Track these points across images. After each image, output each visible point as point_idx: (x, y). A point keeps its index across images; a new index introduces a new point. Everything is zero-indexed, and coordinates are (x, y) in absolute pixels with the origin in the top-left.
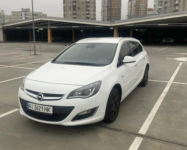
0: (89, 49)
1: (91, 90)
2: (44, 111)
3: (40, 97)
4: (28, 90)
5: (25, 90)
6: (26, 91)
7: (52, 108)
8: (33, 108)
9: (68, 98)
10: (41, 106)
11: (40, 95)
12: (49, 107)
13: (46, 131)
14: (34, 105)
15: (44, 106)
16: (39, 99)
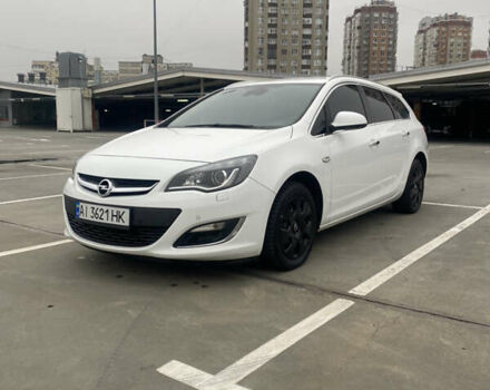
0: (252, 97)
1: (225, 174)
2: (110, 222)
3: (104, 187)
4: (81, 175)
5: (77, 176)
6: (80, 179)
7: (127, 211)
8: (87, 215)
9: (167, 190)
10: (105, 208)
11: (106, 183)
12: (121, 210)
13: (120, 277)
14: (89, 206)
15: (110, 209)
16: (103, 192)
